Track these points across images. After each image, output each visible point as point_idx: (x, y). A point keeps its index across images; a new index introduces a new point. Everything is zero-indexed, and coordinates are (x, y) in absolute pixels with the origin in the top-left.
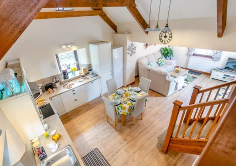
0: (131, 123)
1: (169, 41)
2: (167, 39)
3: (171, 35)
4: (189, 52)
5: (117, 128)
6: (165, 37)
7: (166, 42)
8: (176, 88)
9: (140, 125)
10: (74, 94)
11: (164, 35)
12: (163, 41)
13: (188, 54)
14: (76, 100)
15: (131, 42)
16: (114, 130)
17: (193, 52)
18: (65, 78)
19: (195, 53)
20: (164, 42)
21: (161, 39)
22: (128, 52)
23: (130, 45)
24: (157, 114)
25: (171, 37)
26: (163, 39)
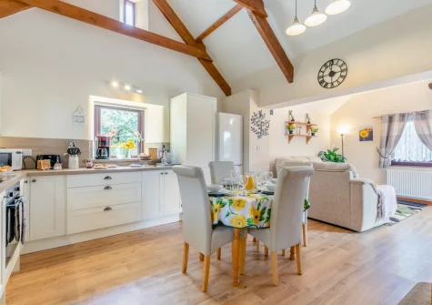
0: (264, 281)
1: (341, 80)
2: (336, 77)
3: (344, 67)
4: (383, 160)
5: (212, 290)
6: (332, 74)
7: (335, 84)
8: (380, 213)
9: (297, 290)
10: (107, 188)
11: (328, 71)
12: (327, 84)
13: (380, 162)
14: (107, 209)
15: (260, 109)
16: (201, 295)
17: (391, 159)
18: (100, 156)
19: (397, 159)
20: (329, 86)
21: (323, 81)
22: (252, 125)
23: (257, 113)
24: (347, 265)
25: (346, 70)
26: (328, 79)
